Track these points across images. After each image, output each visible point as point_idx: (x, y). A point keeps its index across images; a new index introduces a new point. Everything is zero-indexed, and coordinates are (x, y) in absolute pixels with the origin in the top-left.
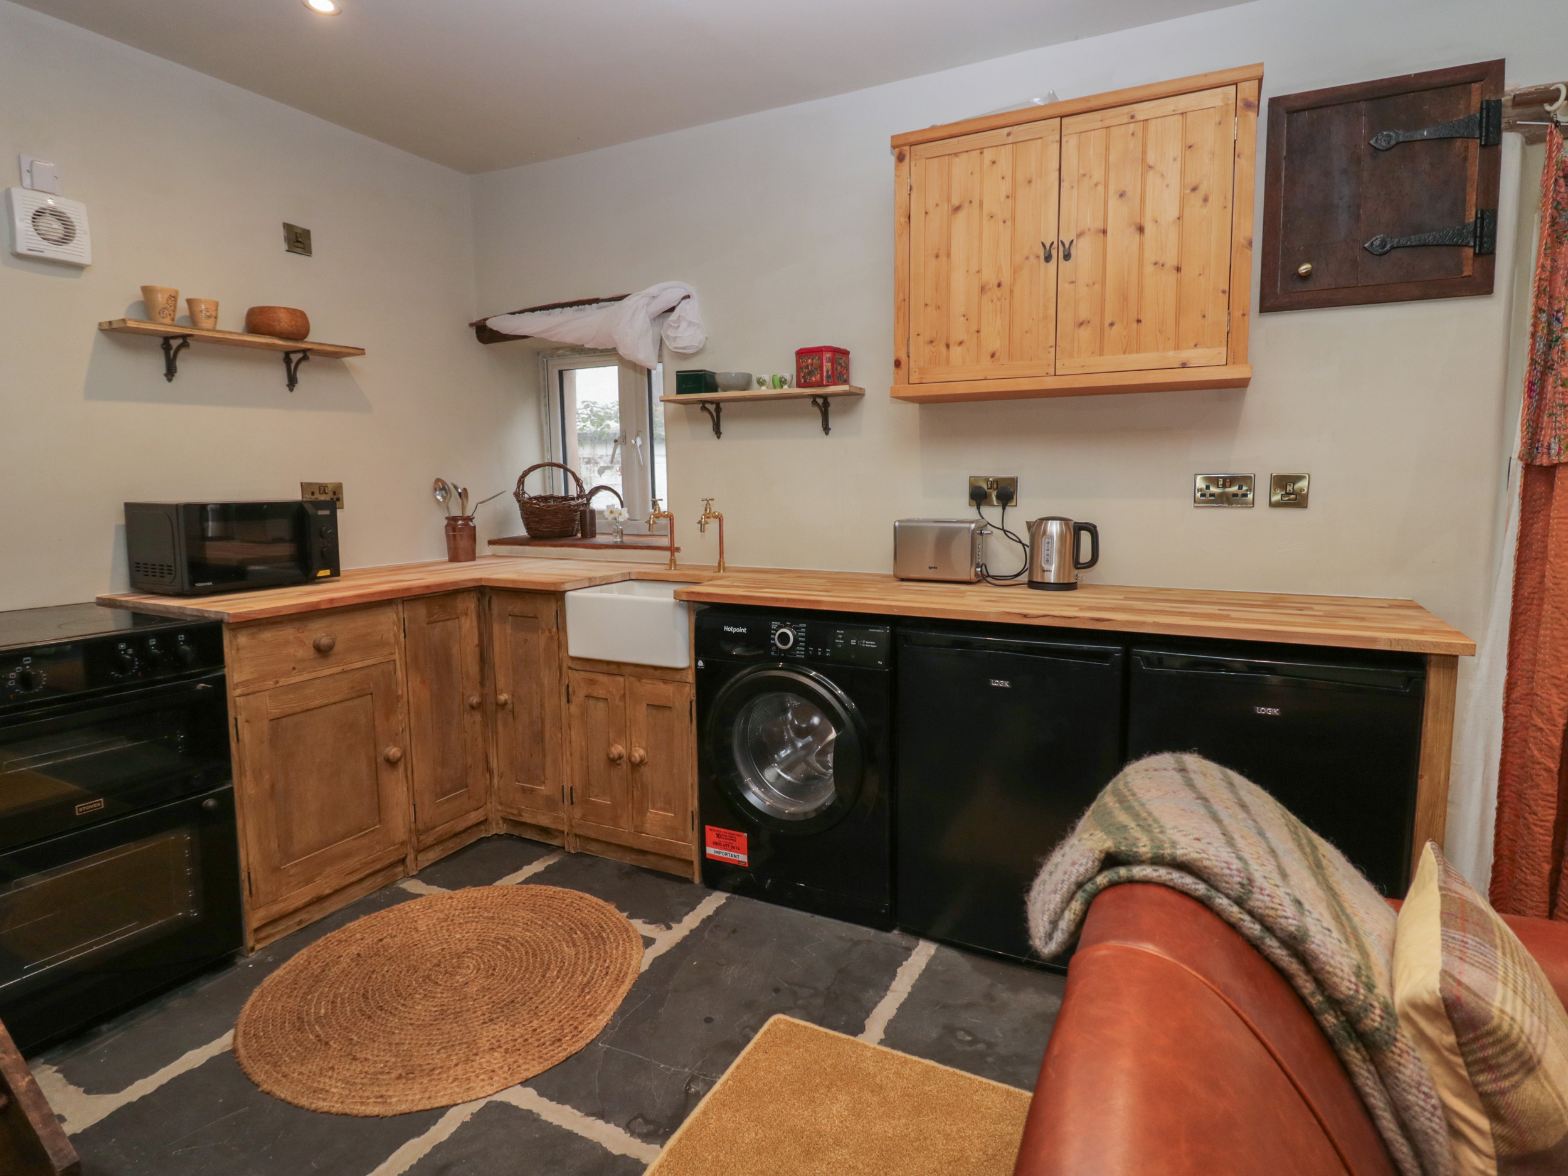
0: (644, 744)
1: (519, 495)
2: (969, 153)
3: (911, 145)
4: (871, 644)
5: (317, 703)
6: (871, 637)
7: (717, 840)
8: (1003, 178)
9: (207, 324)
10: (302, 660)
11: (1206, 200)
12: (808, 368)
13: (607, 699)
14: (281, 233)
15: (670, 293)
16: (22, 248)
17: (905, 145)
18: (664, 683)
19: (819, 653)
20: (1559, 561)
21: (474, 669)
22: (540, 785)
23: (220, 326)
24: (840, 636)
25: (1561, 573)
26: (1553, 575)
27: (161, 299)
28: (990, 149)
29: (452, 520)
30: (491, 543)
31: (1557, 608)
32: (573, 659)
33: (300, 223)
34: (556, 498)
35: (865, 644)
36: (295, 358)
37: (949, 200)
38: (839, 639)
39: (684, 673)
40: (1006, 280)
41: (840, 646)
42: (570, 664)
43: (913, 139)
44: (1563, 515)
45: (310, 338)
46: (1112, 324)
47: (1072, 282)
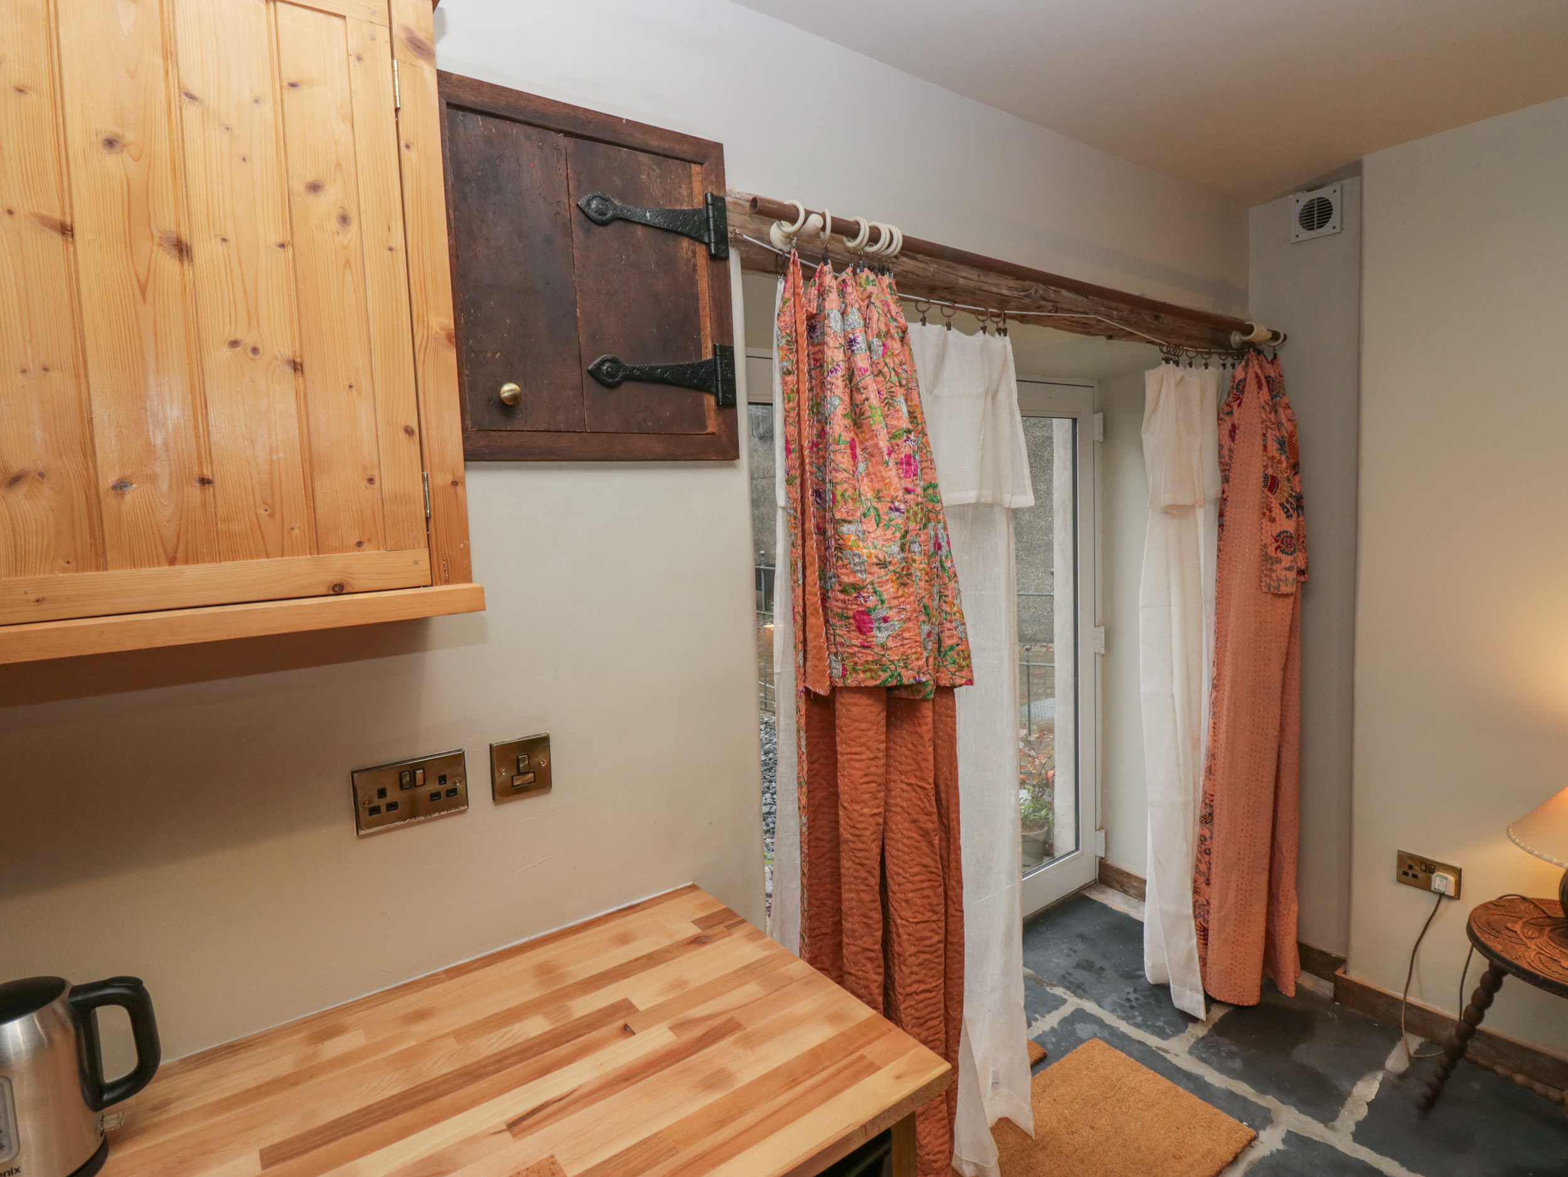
26: (851, 823)
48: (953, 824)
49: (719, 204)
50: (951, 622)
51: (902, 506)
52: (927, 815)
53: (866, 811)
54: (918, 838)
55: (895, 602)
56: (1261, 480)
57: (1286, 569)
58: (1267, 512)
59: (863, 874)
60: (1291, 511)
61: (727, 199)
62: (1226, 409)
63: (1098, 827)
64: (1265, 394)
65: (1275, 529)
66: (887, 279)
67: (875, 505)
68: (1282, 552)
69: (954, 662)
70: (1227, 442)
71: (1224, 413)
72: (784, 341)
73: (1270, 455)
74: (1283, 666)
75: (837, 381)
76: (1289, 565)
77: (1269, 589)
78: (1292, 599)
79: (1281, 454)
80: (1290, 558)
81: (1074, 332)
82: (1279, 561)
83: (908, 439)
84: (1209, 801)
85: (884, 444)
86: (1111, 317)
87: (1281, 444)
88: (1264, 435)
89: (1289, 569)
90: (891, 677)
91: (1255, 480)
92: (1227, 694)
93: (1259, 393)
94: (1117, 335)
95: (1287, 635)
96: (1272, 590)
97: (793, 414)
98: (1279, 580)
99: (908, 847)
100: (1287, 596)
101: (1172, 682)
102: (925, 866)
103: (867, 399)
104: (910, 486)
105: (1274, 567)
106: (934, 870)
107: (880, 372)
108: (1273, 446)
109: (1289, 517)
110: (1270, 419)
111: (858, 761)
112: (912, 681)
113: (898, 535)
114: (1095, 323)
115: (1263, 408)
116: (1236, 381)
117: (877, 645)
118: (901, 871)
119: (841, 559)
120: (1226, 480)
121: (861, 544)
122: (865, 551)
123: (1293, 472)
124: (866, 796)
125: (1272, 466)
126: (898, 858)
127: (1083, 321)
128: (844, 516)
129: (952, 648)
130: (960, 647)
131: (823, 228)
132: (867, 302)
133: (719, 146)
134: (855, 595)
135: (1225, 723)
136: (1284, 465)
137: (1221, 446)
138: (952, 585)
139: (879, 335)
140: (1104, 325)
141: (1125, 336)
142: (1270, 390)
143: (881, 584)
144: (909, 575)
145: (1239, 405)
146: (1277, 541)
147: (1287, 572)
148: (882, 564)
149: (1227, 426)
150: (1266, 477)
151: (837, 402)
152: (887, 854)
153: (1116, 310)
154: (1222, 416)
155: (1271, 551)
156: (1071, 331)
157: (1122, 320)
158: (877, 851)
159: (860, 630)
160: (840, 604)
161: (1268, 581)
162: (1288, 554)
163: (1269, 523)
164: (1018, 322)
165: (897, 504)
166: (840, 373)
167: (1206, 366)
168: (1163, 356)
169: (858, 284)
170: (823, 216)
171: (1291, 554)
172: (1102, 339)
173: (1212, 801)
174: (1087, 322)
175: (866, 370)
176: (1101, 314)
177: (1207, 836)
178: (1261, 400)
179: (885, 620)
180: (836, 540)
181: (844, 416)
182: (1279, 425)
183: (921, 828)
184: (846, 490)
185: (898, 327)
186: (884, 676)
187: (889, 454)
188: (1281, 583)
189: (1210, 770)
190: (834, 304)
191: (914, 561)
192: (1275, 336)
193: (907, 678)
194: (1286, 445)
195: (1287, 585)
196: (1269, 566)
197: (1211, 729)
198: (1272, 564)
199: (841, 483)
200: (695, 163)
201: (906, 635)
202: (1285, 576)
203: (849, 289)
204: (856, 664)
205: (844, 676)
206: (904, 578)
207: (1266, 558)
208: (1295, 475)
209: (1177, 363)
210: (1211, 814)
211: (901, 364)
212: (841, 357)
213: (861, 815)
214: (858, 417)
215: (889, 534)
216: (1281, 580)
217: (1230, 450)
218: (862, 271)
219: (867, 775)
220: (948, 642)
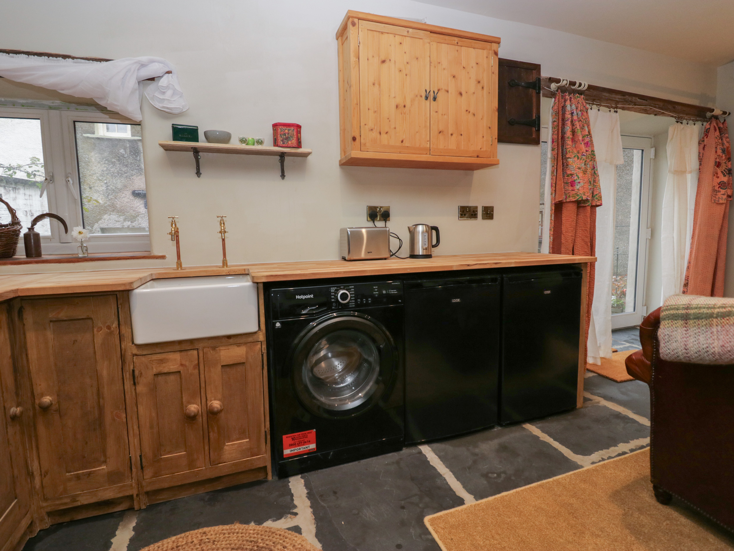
0: (219, 396)
2: (389, 34)
3: (359, 19)
4: (394, 292)
6: (394, 288)
7: (292, 442)
8: (405, 53)
12: (286, 136)
13: (180, 372)
17: (356, 18)
18: (238, 346)
19: (365, 302)
20: (567, 234)
22: (100, 466)
24: (376, 290)
25: (568, 237)
26: (565, 238)
28: (399, 36)
31: (568, 249)
32: (139, 346)
35: (391, 292)
37: (379, 57)
38: (375, 291)
39: (255, 336)
40: (408, 104)
41: (377, 296)
42: (135, 351)
43: (360, 16)
44: (567, 219)
46: (452, 135)
47: (437, 112)
48: (594, 244)
49: (539, 80)
50: (597, 188)
51: (585, 154)
52: (587, 237)
53: (570, 234)
54: (584, 244)
55: (582, 178)
56: (714, 163)
57: (722, 194)
58: (716, 175)
59: (568, 251)
60: (726, 174)
61: (541, 78)
62: (702, 140)
63: (644, 304)
64: (717, 133)
65: (719, 181)
66: (583, 96)
67: (577, 154)
68: (721, 188)
69: (597, 199)
70: (702, 151)
71: (701, 142)
72: (554, 113)
73: (718, 154)
74: (720, 230)
75: (569, 123)
76: (723, 193)
77: (715, 201)
78: (724, 205)
79: (723, 154)
80: (724, 191)
81: (642, 113)
82: (719, 191)
83: (588, 137)
84: (687, 278)
85: (581, 138)
86: (655, 107)
87: (723, 151)
88: (716, 147)
89: (724, 194)
90: (580, 198)
91: (712, 164)
92: (696, 240)
93: (715, 133)
94: (658, 114)
95: (722, 218)
96: (716, 201)
97: (556, 132)
98: (719, 198)
99: (581, 246)
100: (722, 204)
101: (673, 232)
102: (586, 252)
103: (576, 127)
104: (587, 150)
105: (717, 194)
106: (588, 253)
107: (580, 120)
108: (720, 152)
109: (725, 176)
110: (719, 142)
111: (568, 221)
112: (586, 199)
113: (584, 161)
114: (649, 109)
115: (716, 138)
116: (706, 129)
117: (576, 189)
118: (578, 253)
119: (568, 168)
120: (700, 165)
121: (573, 164)
122: (575, 165)
123: (728, 161)
124: (570, 231)
125: (719, 158)
126: (578, 250)
127: (645, 109)
128: (569, 156)
129: (596, 195)
130: (599, 195)
131: (567, 84)
132: (577, 102)
133: (540, 65)
134: (571, 177)
135: (695, 250)
136: (724, 158)
137: (699, 153)
138: (597, 178)
139: (580, 111)
140: (653, 110)
141: (661, 114)
142: (720, 132)
143: (579, 173)
144: (586, 172)
145: (707, 137)
146: (719, 185)
147: (723, 196)
148: (579, 168)
149: (702, 146)
150: (716, 162)
151: (568, 128)
152: (574, 249)
153: (658, 105)
154: (700, 142)
155: (716, 188)
156: (641, 113)
157: (659, 108)
158: (572, 246)
159: (572, 186)
160: (566, 180)
161: (715, 199)
162: (723, 189)
163: (716, 179)
164: (621, 110)
165: (584, 154)
166: (569, 121)
167: (694, 124)
168: (676, 120)
169: (575, 98)
170: (567, 80)
171: (725, 189)
172: (652, 116)
173: (688, 278)
174: (646, 109)
175: (576, 120)
176: (651, 106)
177: (686, 291)
178: (716, 135)
179: (579, 183)
180: (566, 163)
181: (570, 131)
182: (723, 144)
183: (585, 241)
184: (570, 150)
185: (585, 109)
186: (578, 197)
187: (582, 141)
188: (720, 199)
189: (688, 268)
190: (569, 103)
191: (588, 169)
192: (724, 113)
193: (584, 198)
194: (726, 151)
195: (722, 200)
196: (715, 193)
197: (690, 253)
198: (716, 193)
199: (569, 148)
200: (534, 70)
201: (585, 187)
202: (722, 197)
203: (572, 99)
204: (570, 195)
205: (566, 199)
206: (585, 172)
207: (714, 190)
208: (729, 162)
209: (682, 123)
210: (687, 283)
211: (586, 118)
212: (570, 116)
213: (569, 236)
214: (573, 132)
215: (581, 161)
216: (720, 198)
217: (703, 154)
218: (576, 94)
219: (571, 225)
220: (595, 193)
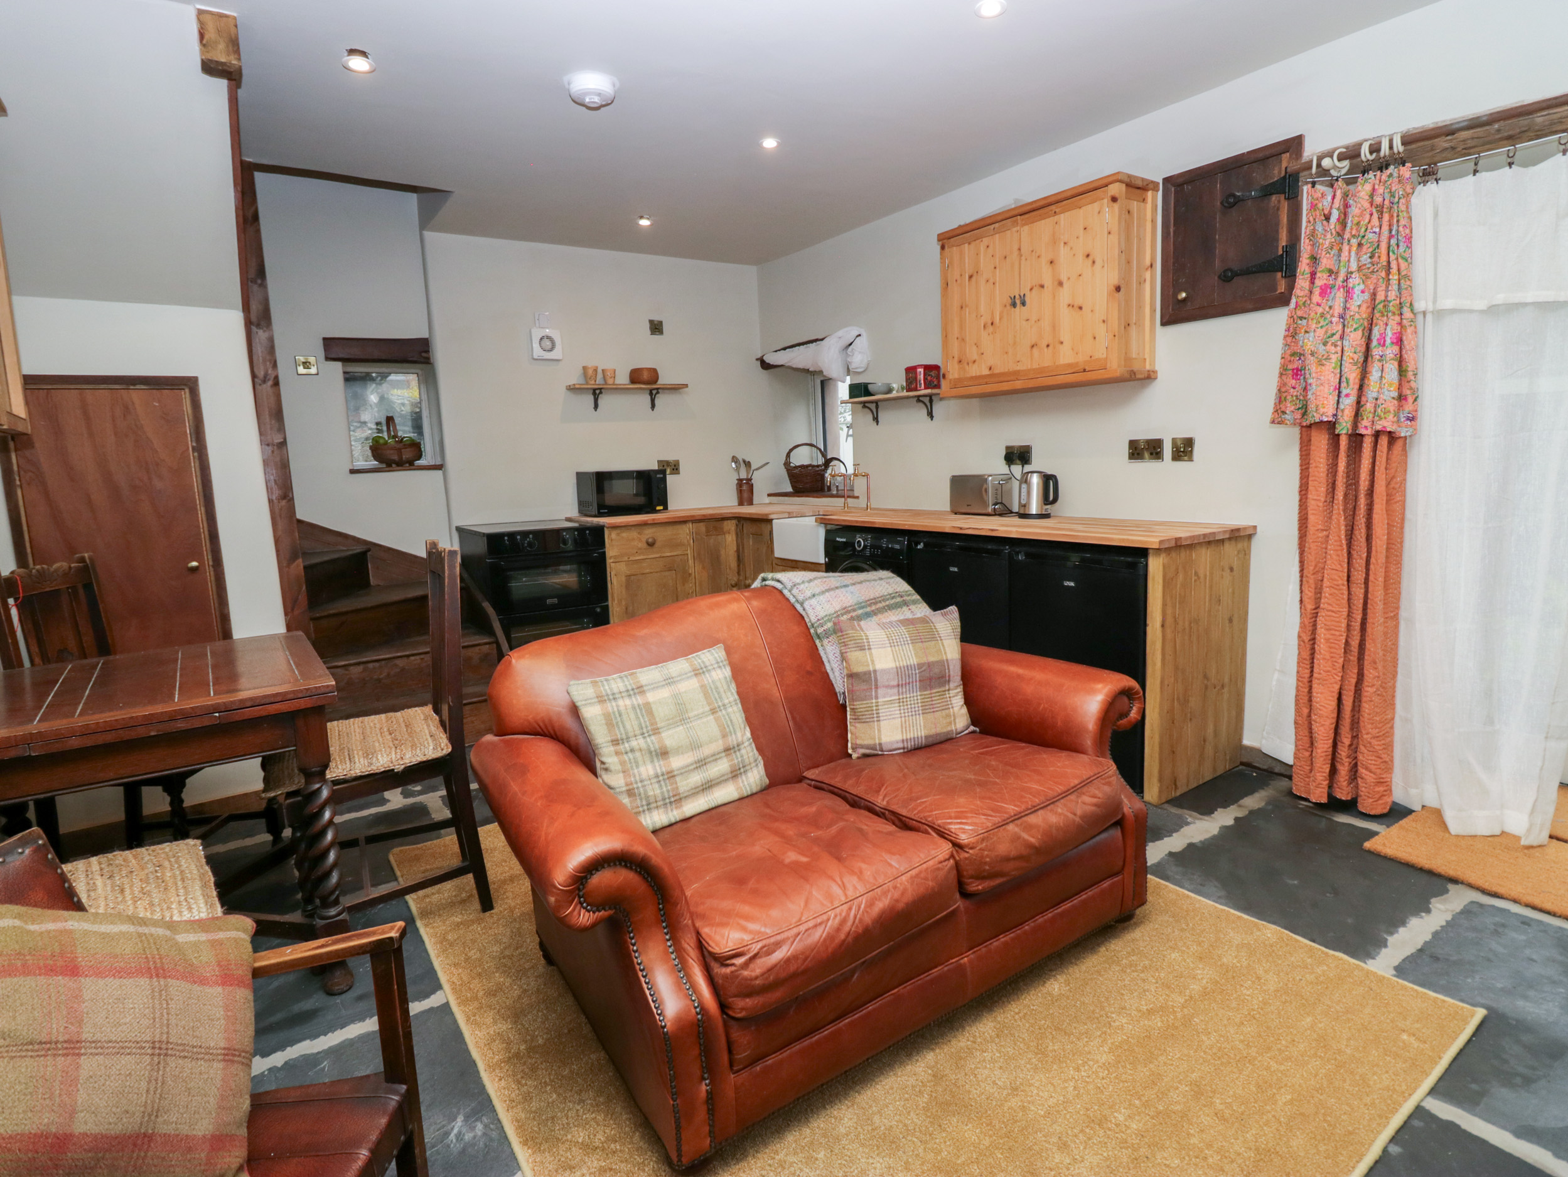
1: (787, 464)
2: (977, 241)
3: (948, 238)
4: (897, 547)
5: (648, 571)
6: (898, 542)
8: (993, 256)
9: (610, 381)
10: (640, 549)
11: (1094, 262)
14: (648, 325)
15: (849, 333)
16: (535, 357)
17: (945, 239)
21: (733, 564)
23: (617, 382)
27: (590, 372)
29: (740, 480)
30: (769, 495)
33: (656, 318)
34: (814, 466)
36: (654, 392)
38: (885, 544)
43: (949, 235)
45: (659, 382)
46: (1048, 346)
